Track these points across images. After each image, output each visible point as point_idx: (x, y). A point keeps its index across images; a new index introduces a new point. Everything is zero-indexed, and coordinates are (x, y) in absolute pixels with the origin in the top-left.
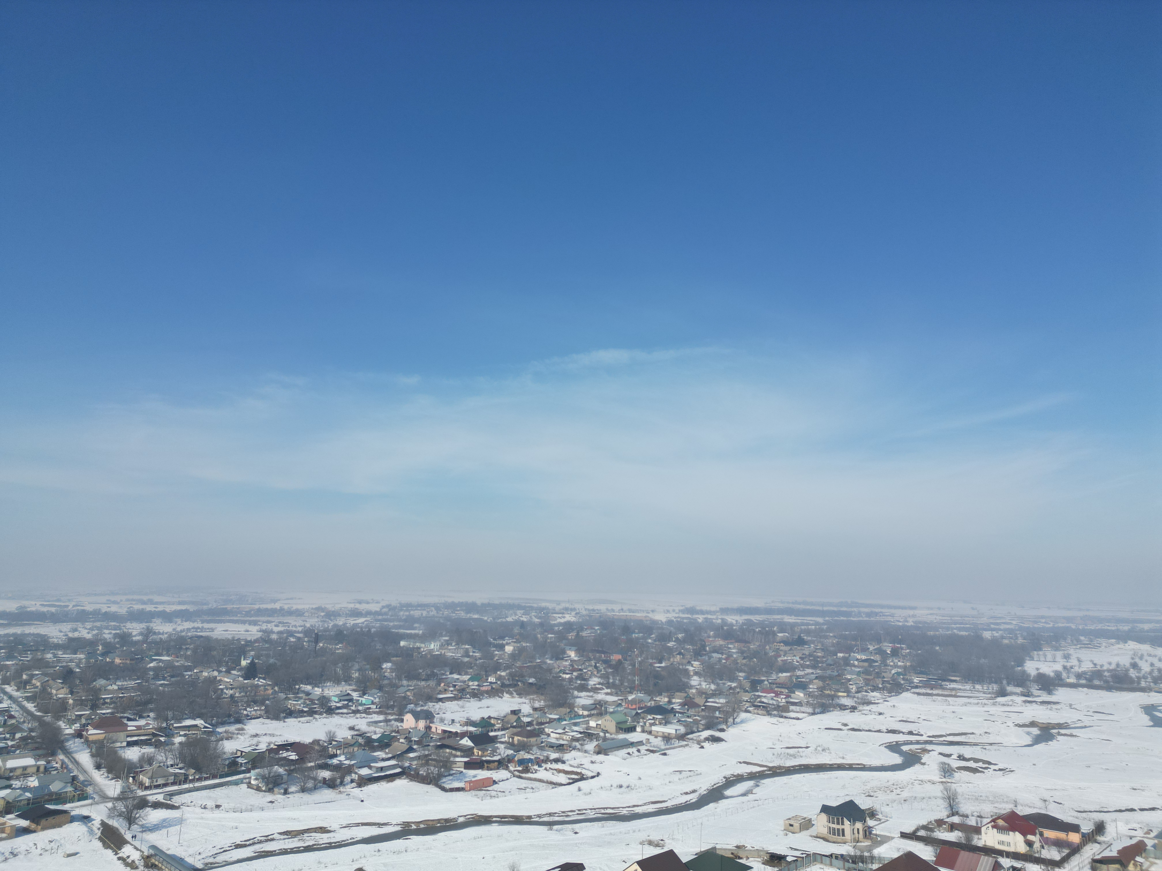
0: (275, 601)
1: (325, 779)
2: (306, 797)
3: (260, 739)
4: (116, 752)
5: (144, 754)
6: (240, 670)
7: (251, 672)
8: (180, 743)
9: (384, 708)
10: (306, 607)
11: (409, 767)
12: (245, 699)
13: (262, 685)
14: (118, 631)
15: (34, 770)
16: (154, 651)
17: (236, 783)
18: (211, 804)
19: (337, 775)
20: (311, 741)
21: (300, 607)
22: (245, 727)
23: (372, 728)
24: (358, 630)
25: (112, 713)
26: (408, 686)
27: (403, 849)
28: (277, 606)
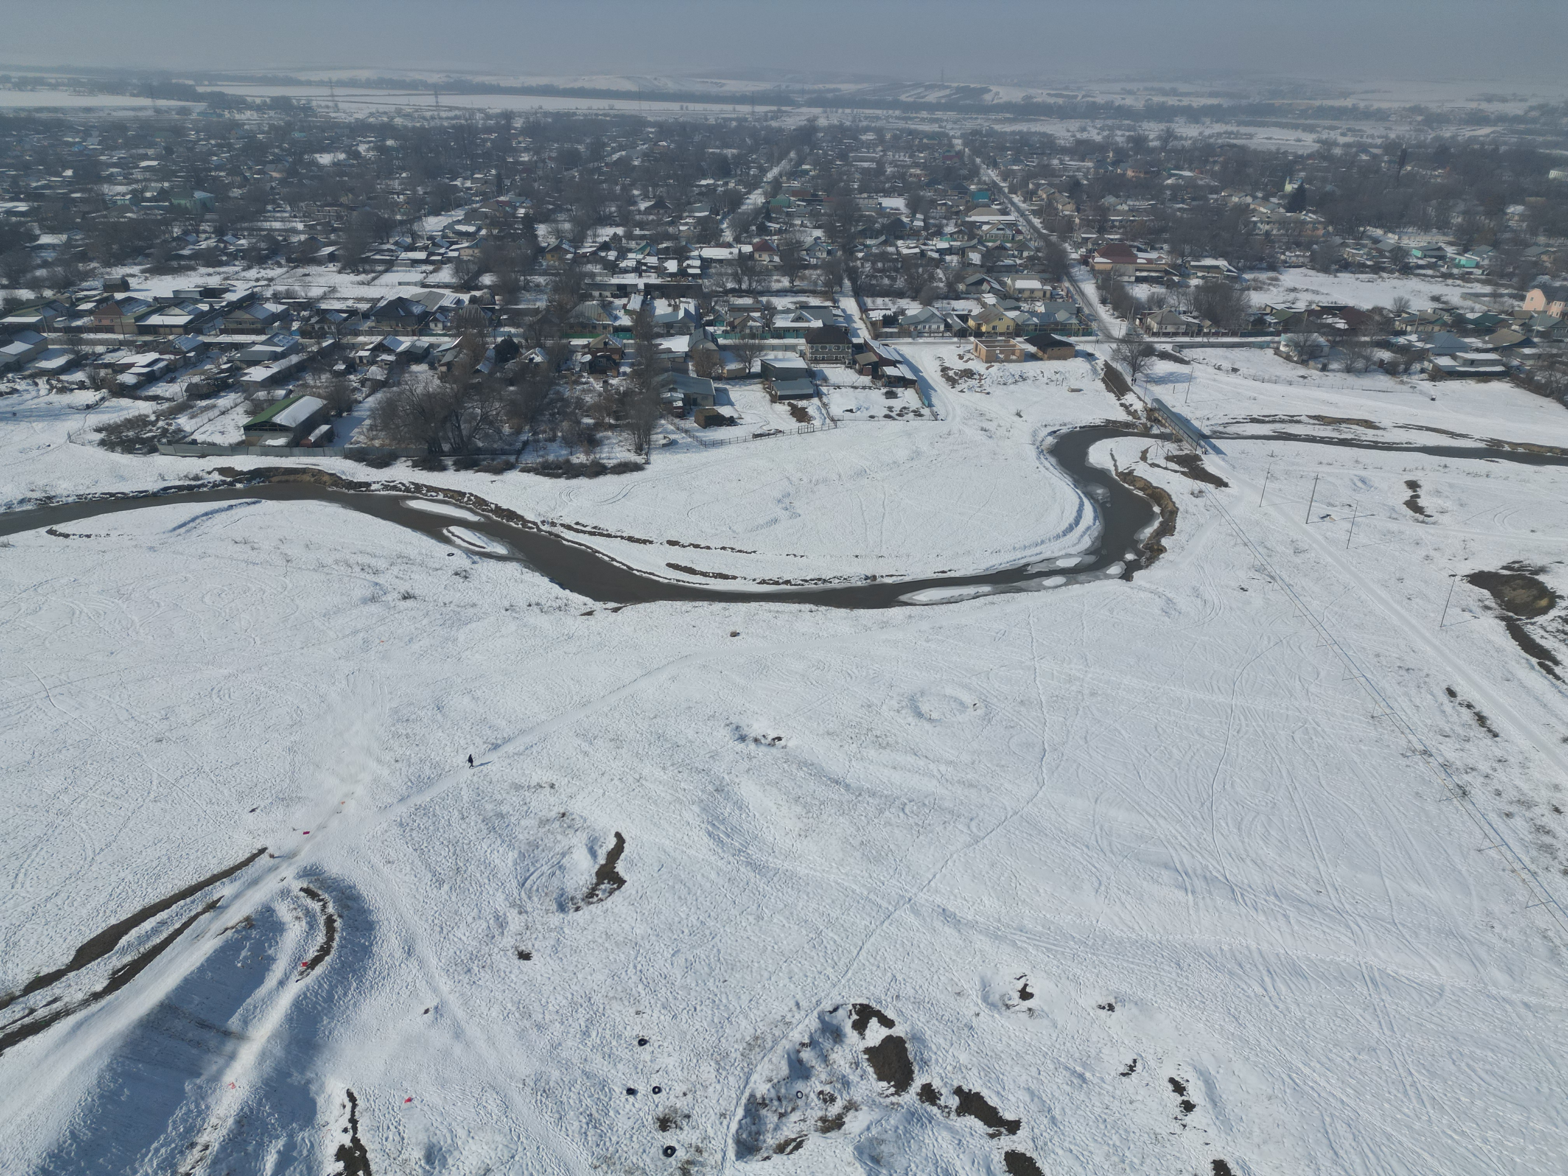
0: (1345, 95)
1: (1382, 361)
2: (1351, 379)
3: (1298, 295)
4: (1123, 287)
5: (1154, 293)
6: (1282, 197)
7: (1297, 202)
8: (1197, 287)
9: (1493, 276)
10: (1396, 105)
11: (1518, 368)
12: (1285, 239)
13: (1310, 222)
14: (1132, 133)
15: (1041, 294)
16: (1174, 162)
17: (1261, 346)
18: (1226, 365)
19: (1400, 358)
20: (1370, 307)
21: (1385, 105)
22: (1281, 277)
23: (1469, 303)
24: (1477, 147)
25: (1120, 240)
26: (1548, 245)
27: (1484, 473)
28: (1348, 103)
